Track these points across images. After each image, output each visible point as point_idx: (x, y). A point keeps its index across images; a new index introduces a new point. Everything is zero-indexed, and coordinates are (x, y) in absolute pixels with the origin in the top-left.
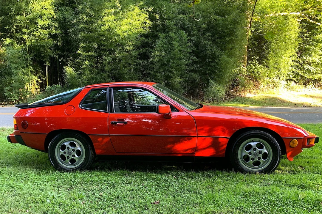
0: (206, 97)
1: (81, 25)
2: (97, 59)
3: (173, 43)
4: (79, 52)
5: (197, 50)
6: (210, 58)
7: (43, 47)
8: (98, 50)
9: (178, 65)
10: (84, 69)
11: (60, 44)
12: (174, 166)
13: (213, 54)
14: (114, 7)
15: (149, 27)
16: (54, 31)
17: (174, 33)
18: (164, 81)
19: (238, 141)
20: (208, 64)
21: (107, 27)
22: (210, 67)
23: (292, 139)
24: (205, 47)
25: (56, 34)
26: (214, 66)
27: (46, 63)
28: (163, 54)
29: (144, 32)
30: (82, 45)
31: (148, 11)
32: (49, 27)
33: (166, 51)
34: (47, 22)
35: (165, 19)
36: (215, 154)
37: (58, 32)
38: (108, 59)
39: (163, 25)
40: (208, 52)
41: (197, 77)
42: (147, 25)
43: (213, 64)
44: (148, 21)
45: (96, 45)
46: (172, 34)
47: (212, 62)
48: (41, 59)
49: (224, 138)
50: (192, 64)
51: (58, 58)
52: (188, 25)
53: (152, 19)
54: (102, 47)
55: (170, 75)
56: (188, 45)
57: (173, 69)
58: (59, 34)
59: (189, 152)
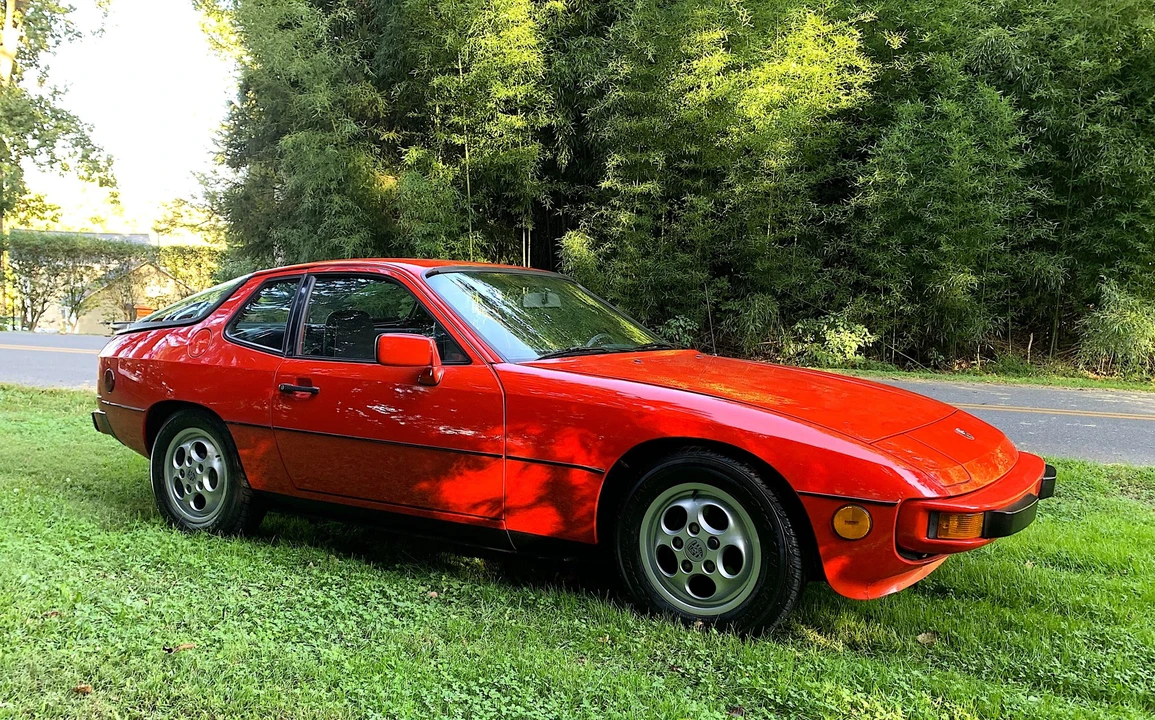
0: (1086, 350)
1: (615, 94)
2: (671, 205)
3: (945, 135)
4: (605, 184)
5: (1059, 163)
6: (1113, 192)
7: (512, 168)
8: (672, 176)
9: (964, 223)
10: (619, 239)
11: (564, 159)
12: (477, 560)
13: (1128, 178)
14: (731, 20)
15: (866, 85)
16: (544, 121)
17: (958, 98)
18: (901, 282)
19: (639, 488)
20: (1106, 218)
21: (705, 93)
22: (1113, 231)
23: (844, 503)
24: (1092, 148)
25: (550, 127)
26: (1130, 224)
27: (521, 222)
28: (902, 180)
29: (845, 103)
30: (614, 160)
31: (860, 25)
32: (529, 107)
33: (913, 169)
34: (520, 92)
35: (927, 48)
36: (561, 527)
37: (557, 120)
38: (704, 204)
39: (920, 72)
40: (1104, 169)
41: (1052, 268)
42: (858, 79)
43: (1124, 219)
44: (863, 63)
45: (658, 158)
46: (947, 106)
47: (1122, 208)
48: (508, 207)
49: (587, 473)
50: (1029, 218)
51: (551, 205)
52: (1020, 65)
53: (876, 51)
54: (685, 165)
55: (928, 256)
56: (1015, 141)
57: (943, 238)
58: (560, 128)
59: (481, 511)
